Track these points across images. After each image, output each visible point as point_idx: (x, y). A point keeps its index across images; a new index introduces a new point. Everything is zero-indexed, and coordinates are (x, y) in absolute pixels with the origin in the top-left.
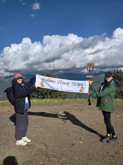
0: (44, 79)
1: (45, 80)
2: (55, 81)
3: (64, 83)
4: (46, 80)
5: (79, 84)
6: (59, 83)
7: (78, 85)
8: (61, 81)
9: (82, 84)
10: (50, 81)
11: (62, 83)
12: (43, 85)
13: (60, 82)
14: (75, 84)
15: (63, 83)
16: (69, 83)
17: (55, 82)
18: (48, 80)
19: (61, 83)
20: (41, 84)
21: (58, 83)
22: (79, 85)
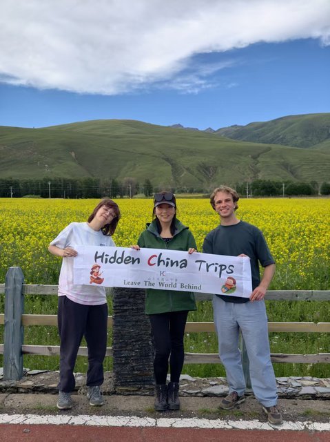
0: (102, 257)
1: (105, 257)
2: (138, 259)
3: (169, 261)
4: (109, 258)
5: (221, 266)
6: (151, 262)
7: (219, 269)
8: (158, 256)
9: (231, 268)
10: (122, 258)
11: (162, 263)
12: (98, 278)
13: (155, 260)
14: (208, 267)
15: (166, 261)
16: (185, 260)
17: (139, 263)
18: (114, 258)
19: (159, 261)
20: (92, 273)
21: (150, 264)
22: (221, 270)
